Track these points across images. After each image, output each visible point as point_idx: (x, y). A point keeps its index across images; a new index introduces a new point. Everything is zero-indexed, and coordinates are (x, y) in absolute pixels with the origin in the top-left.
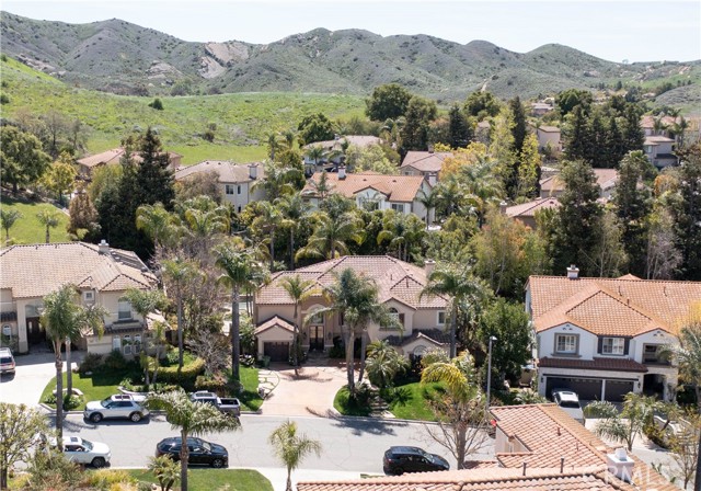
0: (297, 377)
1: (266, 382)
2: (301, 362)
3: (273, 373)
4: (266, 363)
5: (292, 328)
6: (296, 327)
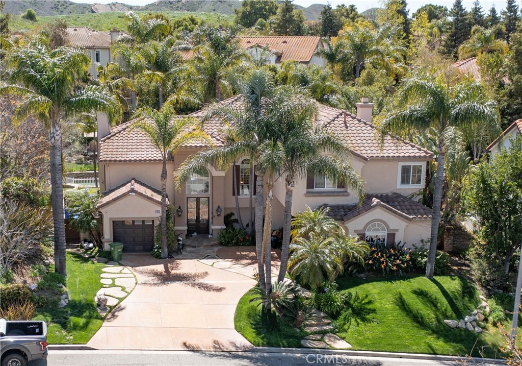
0: (167, 278)
1: (113, 285)
2: (175, 252)
3: (127, 270)
4: (116, 256)
5: (158, 198)
6: (165, 196)
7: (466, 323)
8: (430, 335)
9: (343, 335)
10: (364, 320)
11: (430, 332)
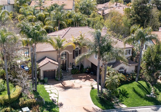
0: (65, 88)
1: (52, 93)
2: (61, 78)
4: (46, 82)
7: (151, 95)
8: (144, 100)
9: (123, 102)
10: (127, 97)
11: (144, 99)
